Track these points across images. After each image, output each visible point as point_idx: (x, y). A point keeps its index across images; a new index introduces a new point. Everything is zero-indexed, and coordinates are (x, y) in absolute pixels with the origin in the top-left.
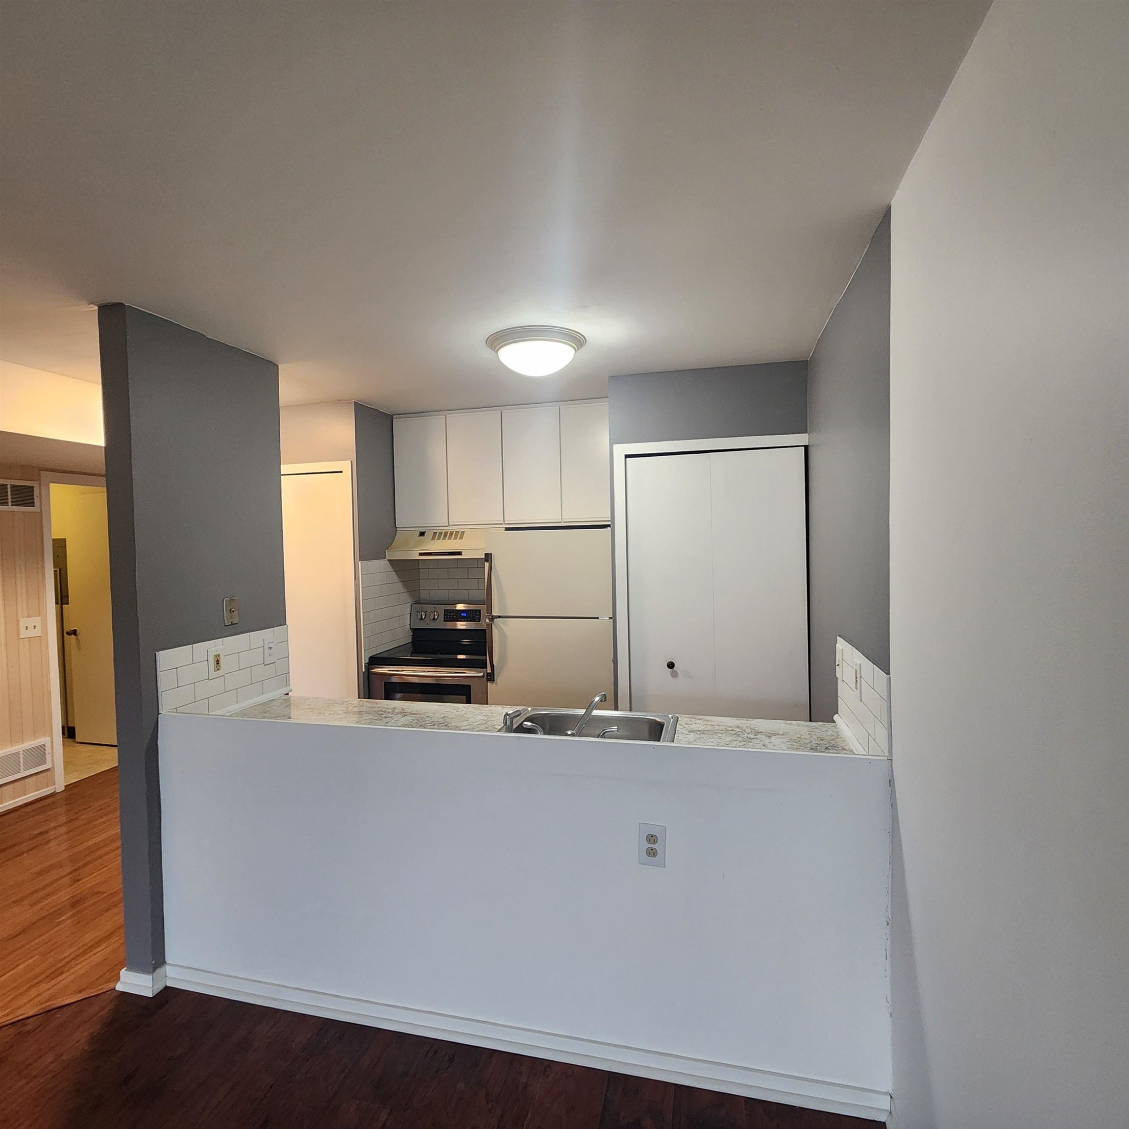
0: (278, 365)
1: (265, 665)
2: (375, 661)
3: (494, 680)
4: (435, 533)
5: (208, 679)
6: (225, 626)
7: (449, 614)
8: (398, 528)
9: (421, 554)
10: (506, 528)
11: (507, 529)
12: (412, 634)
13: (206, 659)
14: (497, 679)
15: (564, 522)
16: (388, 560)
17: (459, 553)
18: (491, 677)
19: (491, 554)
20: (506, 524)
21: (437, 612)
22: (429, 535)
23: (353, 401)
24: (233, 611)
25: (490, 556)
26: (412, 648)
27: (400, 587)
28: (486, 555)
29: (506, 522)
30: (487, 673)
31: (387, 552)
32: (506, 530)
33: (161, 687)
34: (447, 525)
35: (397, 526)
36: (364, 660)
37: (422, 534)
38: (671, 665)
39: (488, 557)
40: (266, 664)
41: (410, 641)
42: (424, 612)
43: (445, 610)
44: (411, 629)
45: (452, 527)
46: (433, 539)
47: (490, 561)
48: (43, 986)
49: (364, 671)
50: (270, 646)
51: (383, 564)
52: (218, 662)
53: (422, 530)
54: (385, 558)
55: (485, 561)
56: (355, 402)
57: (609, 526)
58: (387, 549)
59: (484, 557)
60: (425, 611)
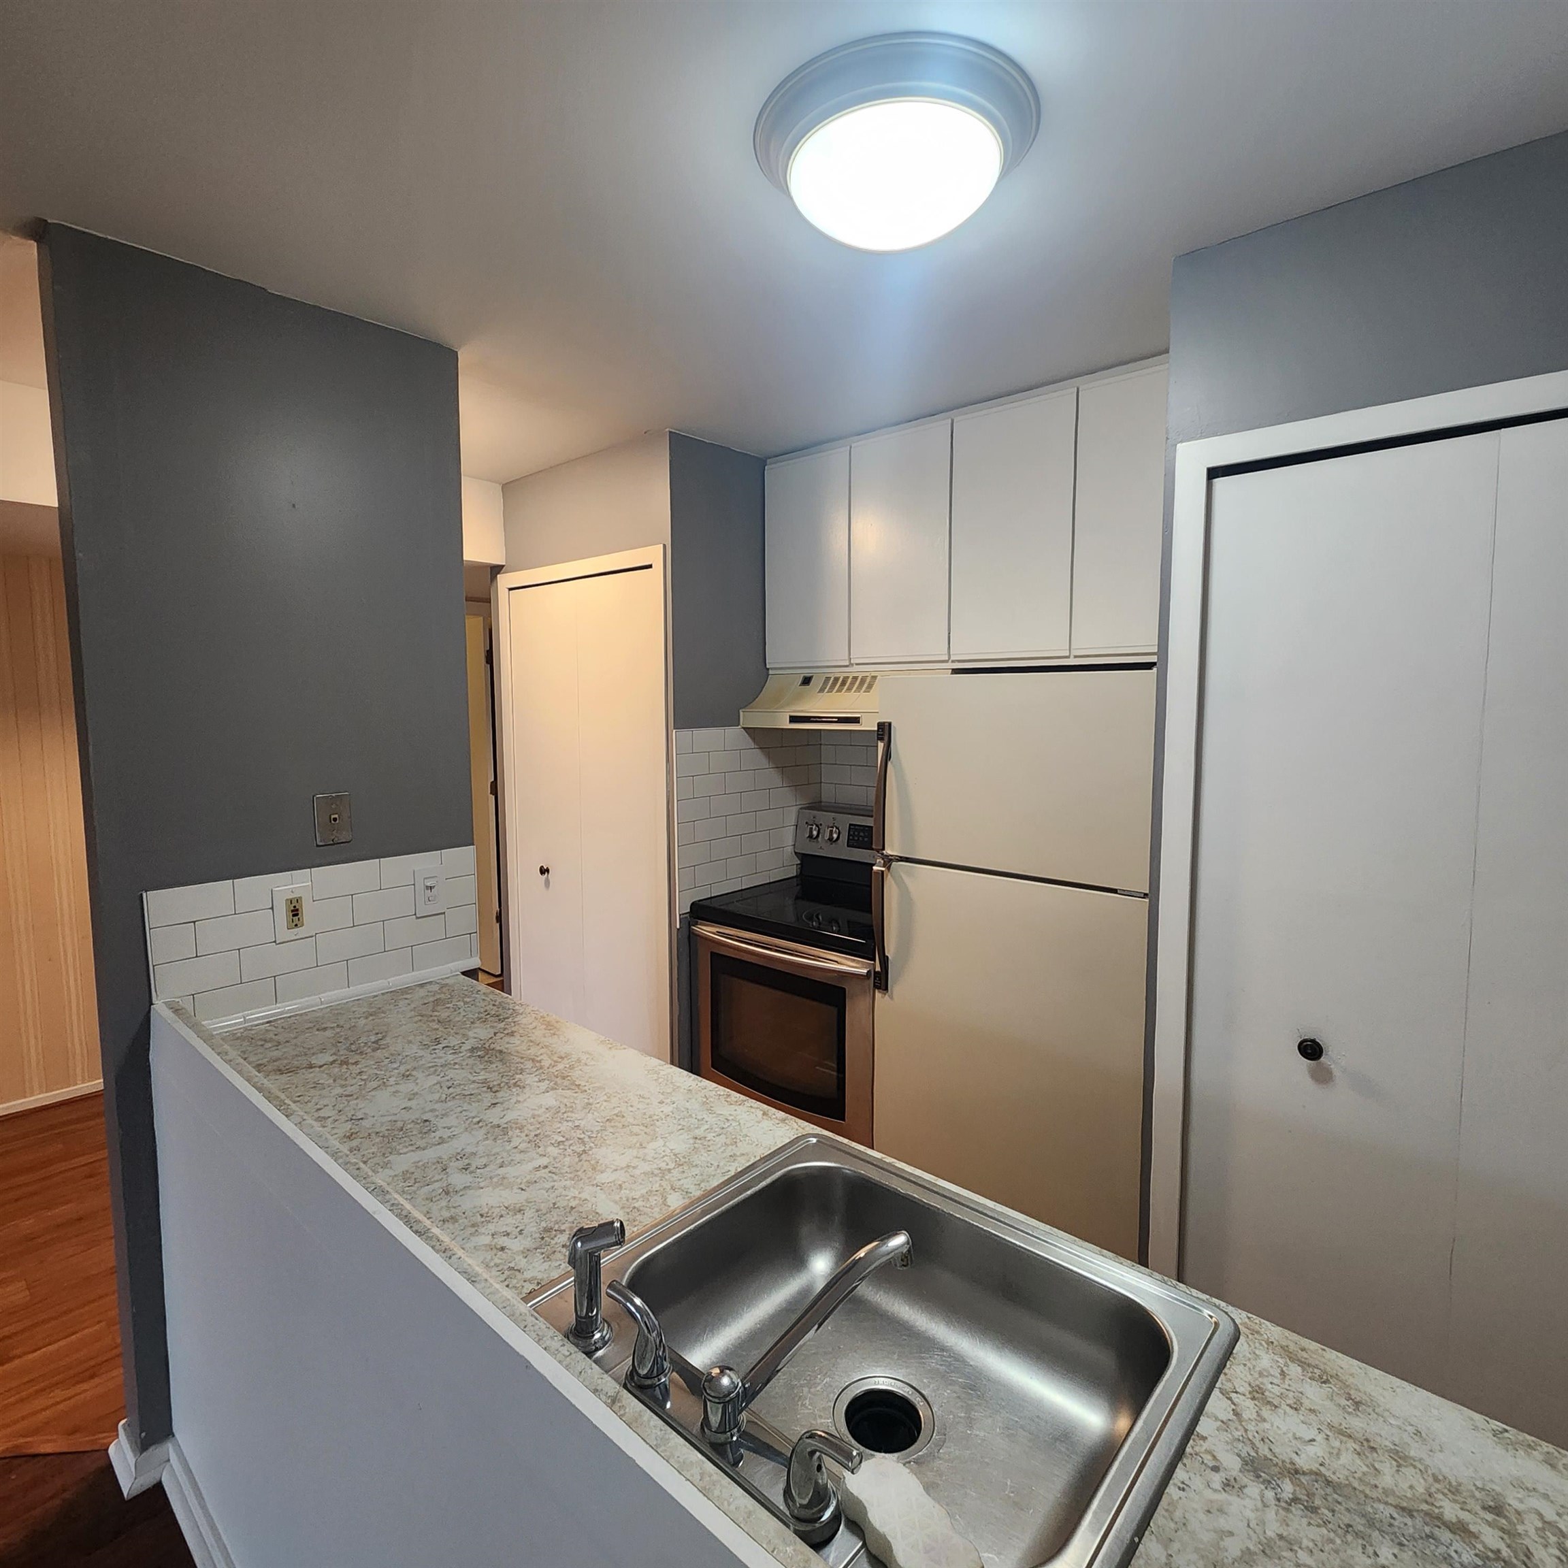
0: (457, 352)
1: (417, 918)
2: (701, 911)
3: (886, 989)
4: (828, 679)
5: (275, 942)
6: (318, 846)
7: (856, 833)
8: (772, 669)
9: (793, 719)
10: (953, 669)
11: (956, 671)
12: (799, 862)
13: (270, 906)
14: (892, 986)
15: (1076, 657)
16: (744, 728)
17: (856, 720)
18: (881, 981)
19: (890, 724)
20: (953, 661)
21: (837, 828)
22: (816, 683)
23: (667, 430)
24: (335, 819)
25: (887, 728)
26: (799, 887)
27: (773, 777)
28: (881, 725)
29: (953, 658)
30: (875, 972)
31: (741, 713)
32: (952, 674)
33: (156, 954)
34: (847, 663)
35: (768, 667)
36: (683, 907)
37: (807, 681)
38: (1311, 1050)
39: (884, 731)
40: (418, 916)
41: (795, 874)
42: (817, 826)
43: (850, 825)
44: (796, 853)
45: (856, 668)
46: (822, 690)
47: (886, 738)
48: (59, 1394)
49: (678, 927)
50: (428, 884)
51: (731, 735)
52: (295, 912)
53: (807, 673)
54: (738, 725)
55: (879, 739)
56: (670, 432)
57: (1154, 664)
58: (744, 707)
59: (876, 729)
60: (819, 824)
